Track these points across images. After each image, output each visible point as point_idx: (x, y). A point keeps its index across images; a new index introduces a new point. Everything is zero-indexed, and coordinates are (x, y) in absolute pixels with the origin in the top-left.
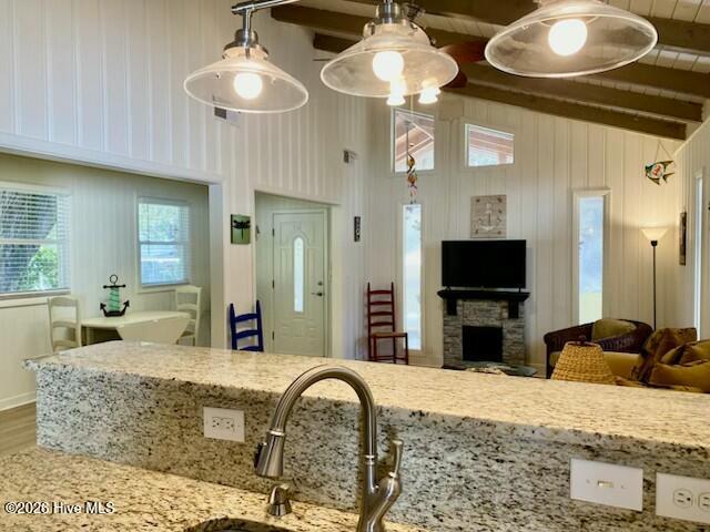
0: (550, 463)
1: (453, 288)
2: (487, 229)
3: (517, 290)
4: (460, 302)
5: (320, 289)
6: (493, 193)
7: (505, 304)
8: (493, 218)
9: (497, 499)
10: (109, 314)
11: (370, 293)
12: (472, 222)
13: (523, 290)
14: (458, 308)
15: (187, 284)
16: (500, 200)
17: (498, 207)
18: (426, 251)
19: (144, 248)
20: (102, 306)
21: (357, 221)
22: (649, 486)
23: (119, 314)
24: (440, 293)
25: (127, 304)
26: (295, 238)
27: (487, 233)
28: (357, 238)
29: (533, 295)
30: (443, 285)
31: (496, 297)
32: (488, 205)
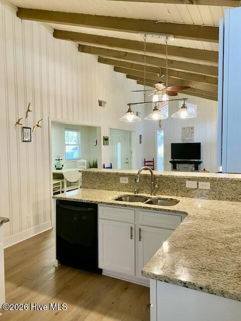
0: (183, 182)
1: (175, 160)
2: (187, 139)
3: (197, 160)
4: (177, 165)
5: (127, 161)
6: (190, 126)
7: (193, 165)
8: (190, 135)
9: (174, 189)
10: (58, 169)
11: (145, 162)
12: (182, 136)
13: (200, 160)
14: (177, 167)
15: (80, 159)
16: (192, 128)
17: (192, 131)
18: (165, 147)
19: (67, 146)
20: (56, 166)
21: (141, 136)
22: (198, 184)
23: (61, 169)
24: (170, 162)
25: (63, 166)
26: (118, 142)
27: (188, 140)
28: (140, 143)
29: (204, 162)
30: (172, 159)
31: (191, 163)
32: (188, 131)
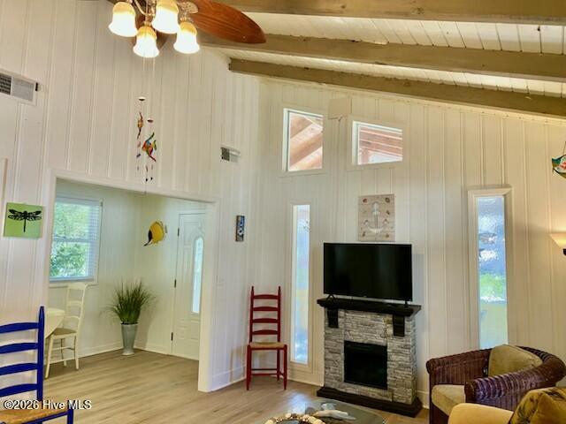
1: (336, 296)
2: (375, 231)
3: (402, 302)
4: (341, 313)
6: (380, 193)
7: (389, 318)
8: (381, 220)
11: (253, 297)
12: (359, 224)
13: (410, 303)
14: (340, 320)
16: (388, 201)
17: (387, 207)
21: (239, 220)
24: (320, 302)
26: (197, 238)
27: (374, 236)
28: (239, 238)
29: (425, 308)
30: (325, 292)
31: (380, 309)
32: (376, 206)
